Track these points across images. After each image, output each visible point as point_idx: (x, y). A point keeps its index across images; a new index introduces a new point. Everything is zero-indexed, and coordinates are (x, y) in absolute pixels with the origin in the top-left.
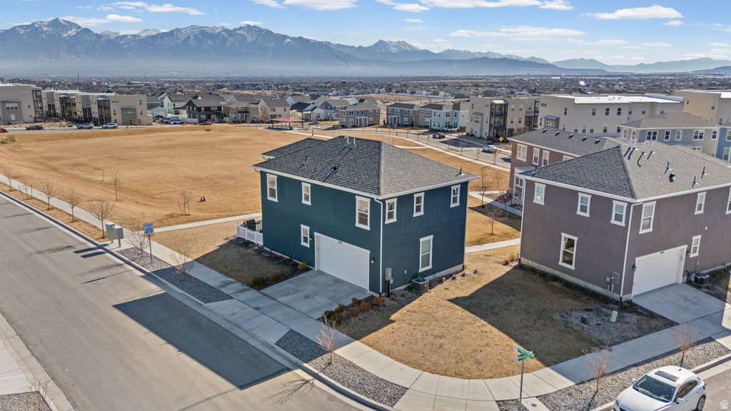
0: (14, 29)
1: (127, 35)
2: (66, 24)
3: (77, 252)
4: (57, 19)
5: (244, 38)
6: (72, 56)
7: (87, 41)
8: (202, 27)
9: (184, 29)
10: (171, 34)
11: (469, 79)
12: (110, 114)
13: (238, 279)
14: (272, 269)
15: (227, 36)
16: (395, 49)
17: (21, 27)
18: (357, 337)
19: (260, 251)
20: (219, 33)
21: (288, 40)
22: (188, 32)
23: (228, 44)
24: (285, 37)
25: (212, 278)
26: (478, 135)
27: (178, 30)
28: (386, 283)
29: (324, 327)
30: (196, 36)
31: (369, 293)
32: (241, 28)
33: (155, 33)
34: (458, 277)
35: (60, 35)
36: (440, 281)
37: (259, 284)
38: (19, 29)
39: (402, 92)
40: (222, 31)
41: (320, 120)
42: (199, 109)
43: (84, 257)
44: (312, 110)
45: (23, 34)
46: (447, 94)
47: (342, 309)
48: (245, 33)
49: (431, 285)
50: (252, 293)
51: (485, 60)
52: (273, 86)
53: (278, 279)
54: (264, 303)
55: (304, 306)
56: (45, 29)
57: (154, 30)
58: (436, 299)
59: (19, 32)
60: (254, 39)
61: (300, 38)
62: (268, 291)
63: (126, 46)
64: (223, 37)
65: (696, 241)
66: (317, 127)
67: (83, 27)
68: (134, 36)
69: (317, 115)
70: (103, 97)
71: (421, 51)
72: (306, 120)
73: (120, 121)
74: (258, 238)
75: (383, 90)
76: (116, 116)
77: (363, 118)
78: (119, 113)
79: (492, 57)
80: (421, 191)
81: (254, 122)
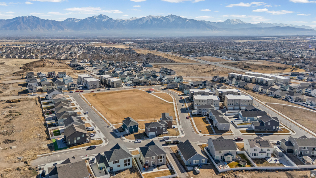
0: (86, 18)
1: (125, 20)
2: (104, 16)
3: (107, 127)
4: (101, 15)
5: (169, 20)
6: (106, 29)
7: (110, 23)
8: (153, 16)
9: (146, 17)
10: (141, 19)
13: (119, 131)
15: (162, 19)
16: (235, 23)
17: (89, 18)
18: (125, 136)
20: (160, 19)
21: (187, 21)
22: (148, 18)
23: (163, 23)
24: (186, 19)
27: (144, 17)
29: (123, 135)
30: (151, 20)
31: (128, 133)
32: (168, 16)
33: (135, 19)
34: (137, 133)
35: (102, 21)
36: (135, 133)
38: (88, 19)
40: (161, 17)
42: (134, 82)
45: (89, 21)
46: (233, 58)
47: (125, 134)
48: (170, 18)
49: (133, 133)
50: (120, 133)
52: (172, 50)
53: (122, 131)
56: (97, 18)
60: (173, 21)
61: (193, 20)
63: (124, 24)
64: (161, 20)
65: (157, 131)
66: (162, 88)
67: (110, 17)
68: (128, 20)
69: (165, 83)
70: (113, 81)
71: (247, 24)
72: (161, 84)
73: (116, 86)
74: (122, 127)
75: (211, 54)
76: (115, 85)
77: (173, 86)
78: (116, 85)
79: (281, 26)
80: (132, 126)
81: (148, 85)
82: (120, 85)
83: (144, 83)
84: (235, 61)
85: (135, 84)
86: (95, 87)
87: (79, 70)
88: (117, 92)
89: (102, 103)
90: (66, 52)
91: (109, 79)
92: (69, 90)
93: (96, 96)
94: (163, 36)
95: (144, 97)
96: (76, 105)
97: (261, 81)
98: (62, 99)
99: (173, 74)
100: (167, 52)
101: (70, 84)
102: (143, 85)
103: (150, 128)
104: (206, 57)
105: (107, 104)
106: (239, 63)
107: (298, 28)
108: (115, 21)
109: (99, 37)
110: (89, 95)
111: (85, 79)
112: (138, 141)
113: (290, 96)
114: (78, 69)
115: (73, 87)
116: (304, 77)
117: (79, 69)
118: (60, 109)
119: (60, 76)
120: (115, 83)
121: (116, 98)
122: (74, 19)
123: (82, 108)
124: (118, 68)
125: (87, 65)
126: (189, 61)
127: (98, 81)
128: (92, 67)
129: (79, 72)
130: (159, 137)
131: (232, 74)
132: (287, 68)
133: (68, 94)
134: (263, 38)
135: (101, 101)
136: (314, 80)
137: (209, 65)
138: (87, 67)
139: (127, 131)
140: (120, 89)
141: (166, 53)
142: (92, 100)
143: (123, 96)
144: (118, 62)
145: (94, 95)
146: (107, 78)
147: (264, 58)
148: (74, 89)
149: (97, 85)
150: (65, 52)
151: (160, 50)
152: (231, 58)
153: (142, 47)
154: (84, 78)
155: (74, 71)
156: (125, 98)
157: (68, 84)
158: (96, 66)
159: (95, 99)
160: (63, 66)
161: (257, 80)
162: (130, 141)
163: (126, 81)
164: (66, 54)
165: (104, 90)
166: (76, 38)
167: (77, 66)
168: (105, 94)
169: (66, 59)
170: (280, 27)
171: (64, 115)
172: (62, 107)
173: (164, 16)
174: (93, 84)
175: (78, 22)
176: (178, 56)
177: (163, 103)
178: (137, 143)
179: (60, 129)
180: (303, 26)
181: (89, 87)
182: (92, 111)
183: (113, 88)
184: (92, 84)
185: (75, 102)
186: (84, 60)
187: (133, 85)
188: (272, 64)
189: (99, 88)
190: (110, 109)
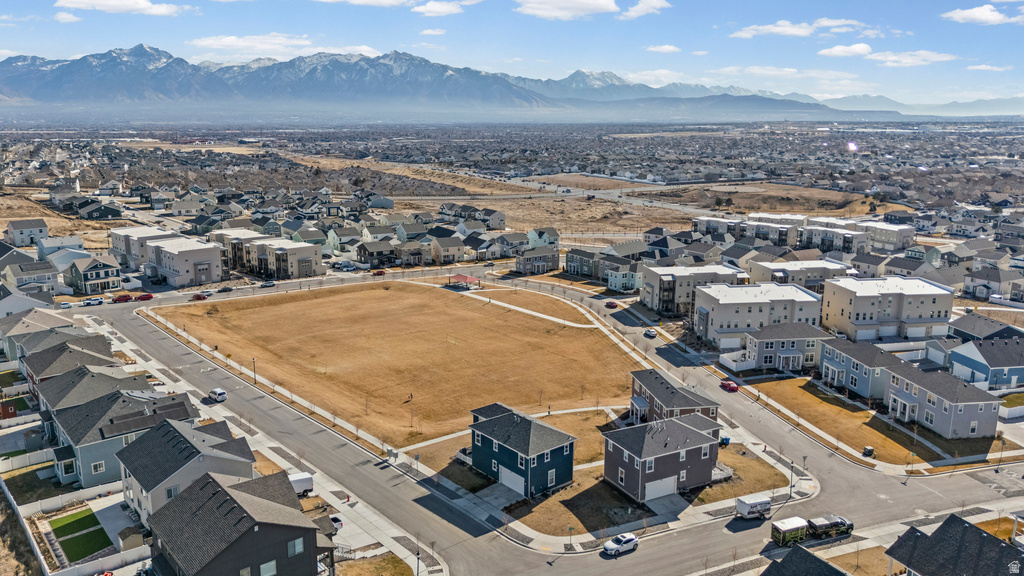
0: (84, 59)
1: (234, 66)
2: (153, 52)
3: (376, 465)
4: (141, 46)
5: (390, 69)
6: (161, 96)
7: (178, 76)
8: (333, 55)
9: (309, 57)
10: (291, 64)
11: (700, 130)
12: (287, 267)
13: (463, 486)
14: (478, 481)
15: (366, 66)
16: (598, 82)
17: (93, 56)
18: (517, 518)
19: (471, 468)
20: (356, 63)
21: (450, 72)
22: (315, 61)
23: (368, 78)
24: (445, 68)
25: (450, 485)
26: (649, 306)
27: (301, 59)
28: (532, 493)
29: (504, 514)
30: (324, 67)
31: (524, 497)
32: (385, 56)
33: (270, 64)
34: (568, 488)
35: (145, 67)
36: (558, 491)
37: (474, 490)
38: (91, 60)
39: (599, 171)
40: (360, 60)
41: (496, 259)
42: (372, 254)
43: (382, 468)
44: (487, 248)
45: (96, 66)
46: (657, 177)
47: (511, 505)
48: (391, 63)
49: (553, 493)
50: (471, 495)
51: (725, 99)
52: (433, 158)
53: (482, 487)
54: (477, 501)
55: (495, 503)
56: (125, 59)
57: (269, 59)
58: (554, 501)
59: (91, 63)
60: (403, 71)
61: (467, 69)
62: (478, 494)
63: (231, 82)
64: (362, 68)
65: (683, 473)
66: (496, 272)
67: (175, 56)
68: (242, 67)
69: (493, 253)
70: (281, 249)
71: (634, 85)
72: (480, 259)
73: (296, 273)
74: (469, 460)
75: (575, 168)
76: (293, 268)
77: (541, 264)
78: (295, 265)
79: (735, 94)
80: (548, 451)
81: (427, 264)
82: (314, 267)
83: (412, 254)
84: (667, 185)
85: (376, 261)
86: (203, 278)
87: (97, 218)
88: (316, 295)
89: (264, 343)
90: (18, 165)
91: (259, 243)
92: (78, 292)
93: (219, 315)
94: (371, 123)
95: (449, 311)
96: (139, 360)
97: (823, 240)
98: (65, 330)
99: (498, 227)
100: (416, 162)
101: (82, 265)
102: (409, 265)
103: (652, 458)
104: (561, 176)
105: (293, 350)
106: (685, 190)
107: (782, 101)
108: (196, 68)
109: (137, 123)
110: (184, 310)
111: (152, 244)
112: (618, 541)
113: (985, 282)
114: (90, 217)
115: (99, 281)
116: (935, 225)
117: (95, 215)
118: (74, 384)
119: (16, 235)
120: (291, 259)
121: (323, 321)
122: (34, 58)
123: (179, 372)
124: (268, 210)
125: (127, 203)
126: (513, 190)
127: (215, 248)
128: (152, 208)
129: (101, 228)
130: (703, 501)
131: (708, 221)
132: (850, 202)
133: (82, 313)
134: (692, 127)
135: (258, 338)
136: (975, 234)
137: (590, 198)
138: (128, 209)
139: (512, 482)
140: (321, 283)
141: (416, 167)
142: (210, 330)
143: (348, 309)
144: (254, 192)
145: (213, 311)
146: (249, 240)
147: (756, 176)
148: (105, 286)
149: (213, 267)
150: (13, 162)
151: (388, 157)
152: (650, 177)
153: (314, 151)
154: (142, 242)
155: (76, 222)
156: (364, 318)
157: (74, 265)
158: (167, 207)
159: (224, 330)
160: (19, 208)
161: (805, 238)
162: (569, 548)
163: (328, 252)
164: (20, 169)
165: (248, 290)
166: (49, 128)
167: (86, 203)
168: (261, 305)
169: (28, 182)
170: (733, 96)
171: (110, 414)
172: (82, 373)
173: (373, 55)
174: (196, 265)
175: (52, 71)
176: (462, 173)
177: (551, 330)
178: (618, 554)
179: (96, 506)
180: (794, 94)
181: (177, 279)
182: (239, 384)
183: (283, 279)
184: (191, 262)
185: (127, 348)
186: (110, 184)
187: (368, 265)
188: (795, 193)
189: (222, 280)
190: (322, 370)
